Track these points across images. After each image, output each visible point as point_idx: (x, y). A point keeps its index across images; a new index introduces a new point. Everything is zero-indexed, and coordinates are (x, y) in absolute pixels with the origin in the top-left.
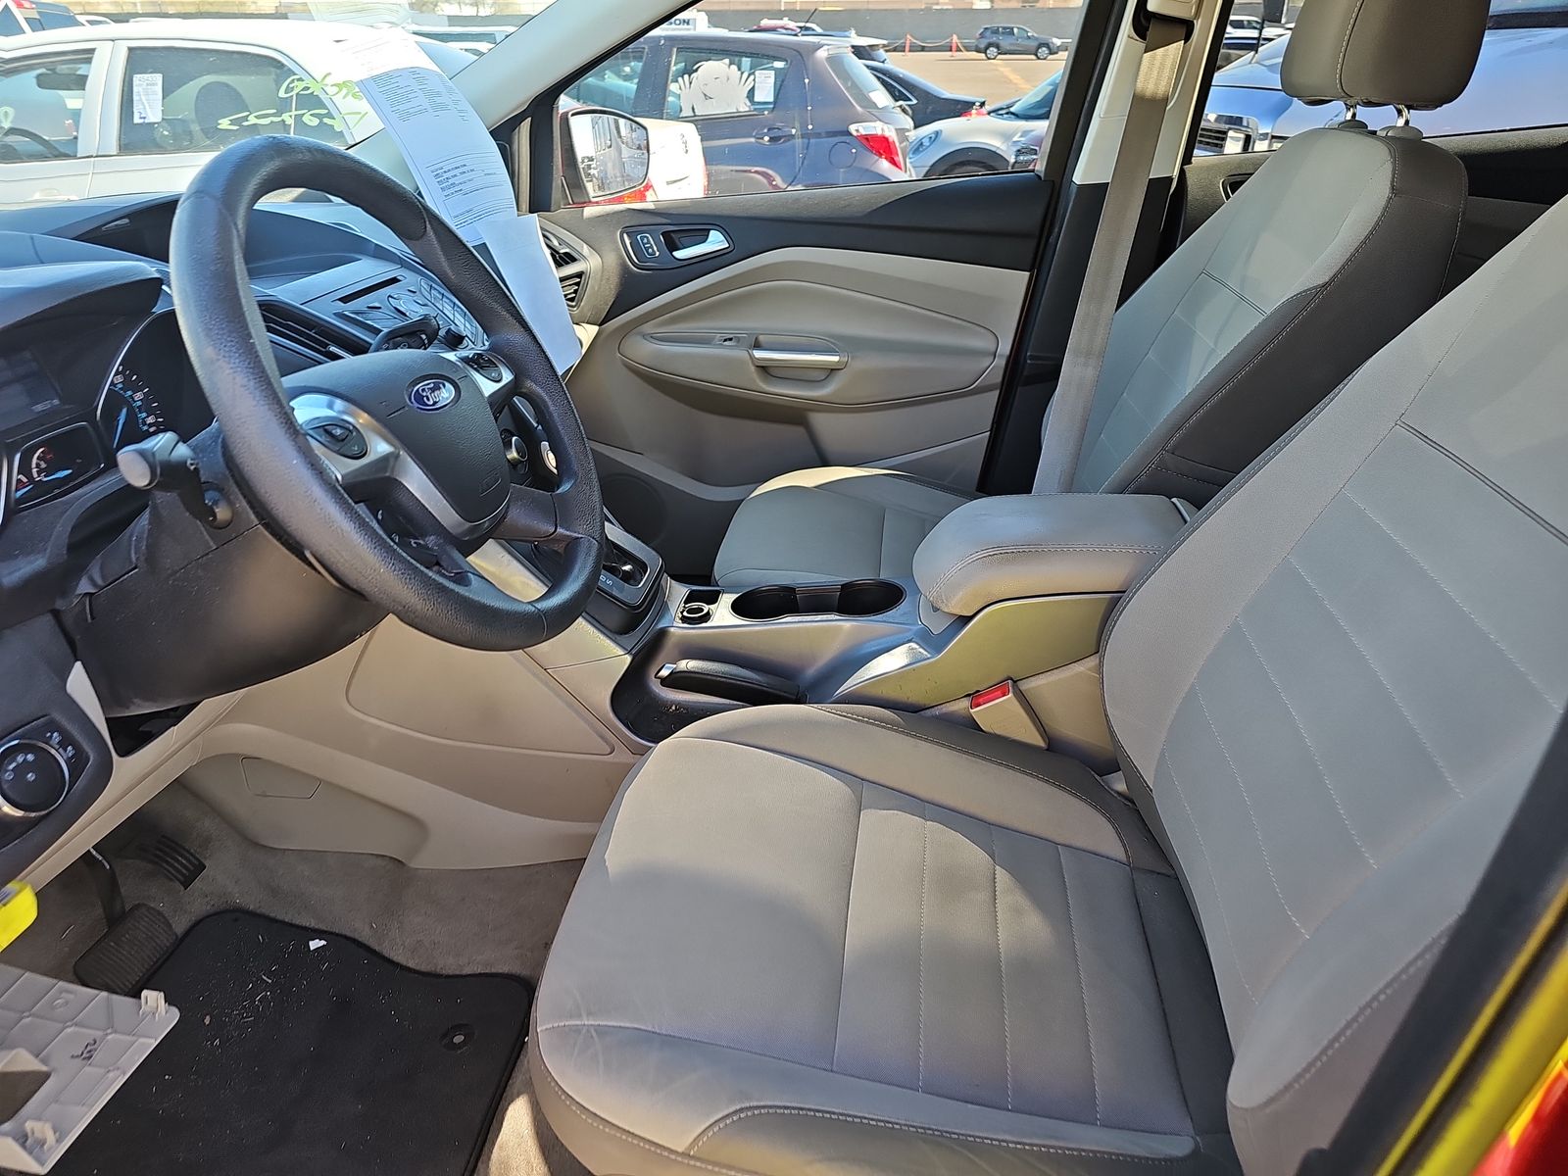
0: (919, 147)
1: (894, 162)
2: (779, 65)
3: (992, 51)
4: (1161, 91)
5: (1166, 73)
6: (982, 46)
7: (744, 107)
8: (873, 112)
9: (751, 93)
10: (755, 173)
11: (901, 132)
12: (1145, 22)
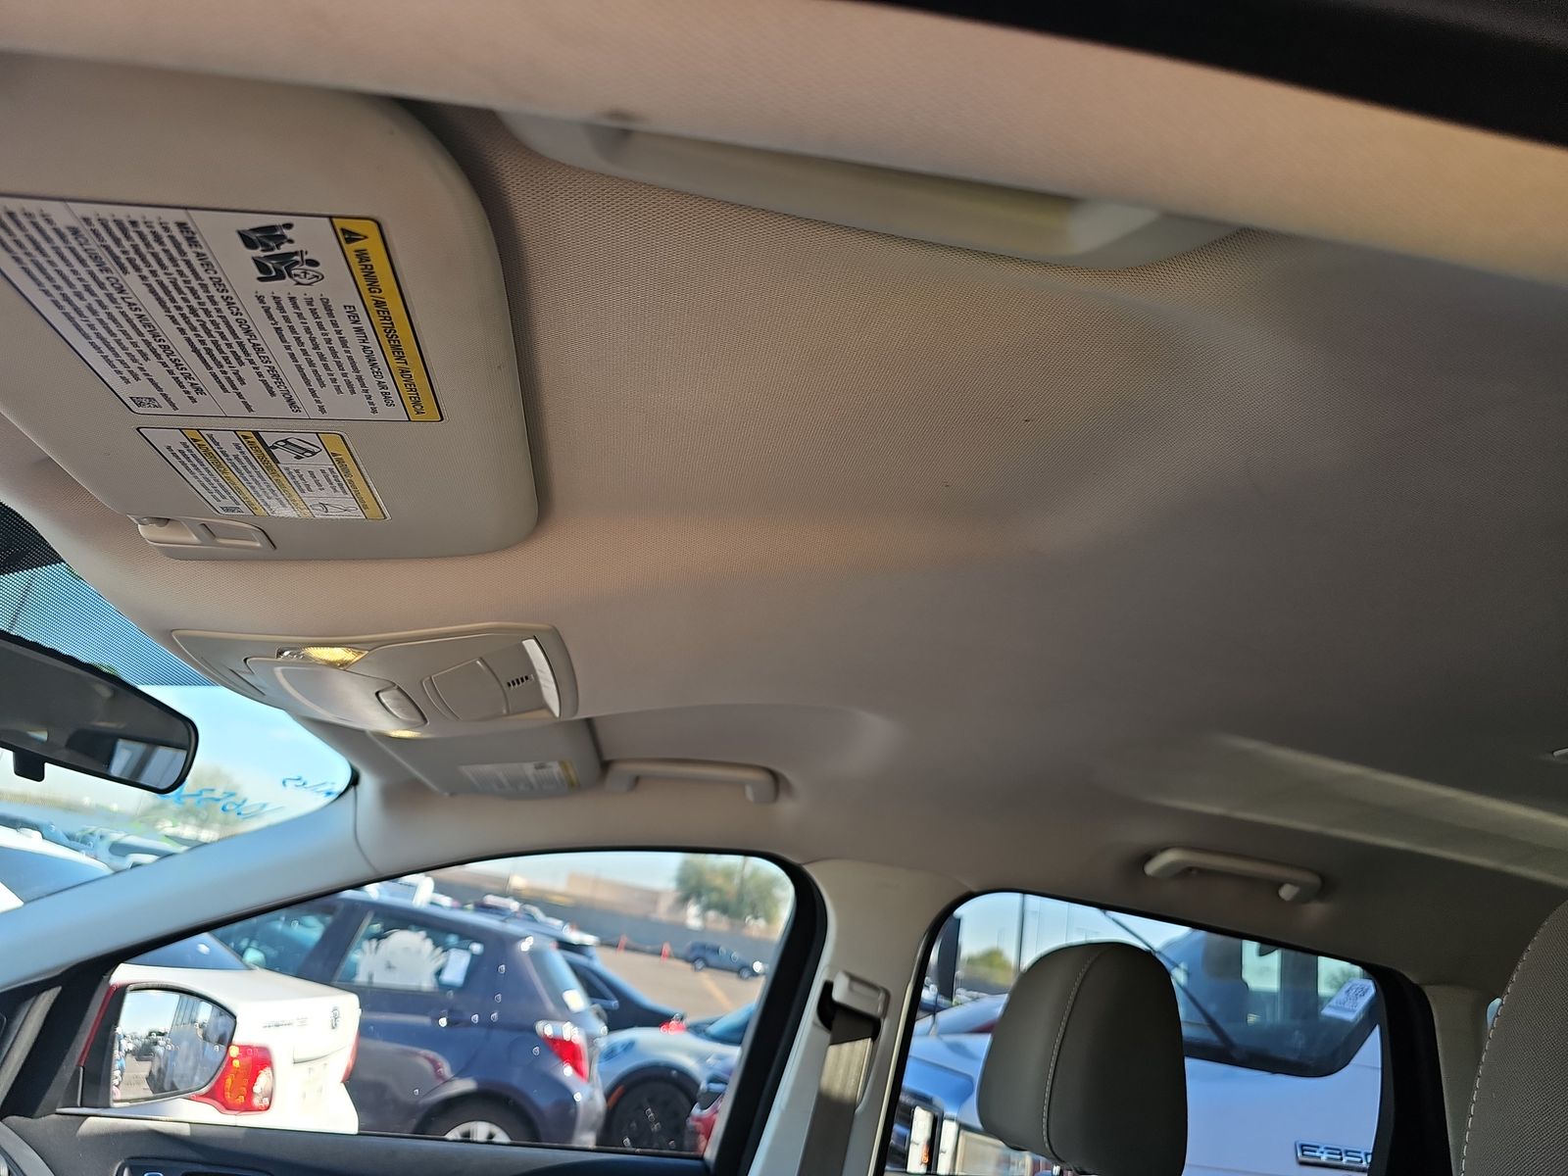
0: (610, 1054)
1: (578, 1070)
2: (477, 948)
3: (700, 964)
4: (849, 1092)
5: (854, 1071)
6: (691, 957)
7: (427, 983)
8: (565, 1013)
9: (439, 973)
10: (423, 1058)
11: (591, 1039)
12: (829, 1010)
